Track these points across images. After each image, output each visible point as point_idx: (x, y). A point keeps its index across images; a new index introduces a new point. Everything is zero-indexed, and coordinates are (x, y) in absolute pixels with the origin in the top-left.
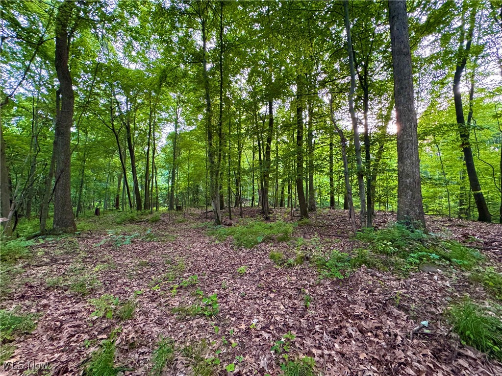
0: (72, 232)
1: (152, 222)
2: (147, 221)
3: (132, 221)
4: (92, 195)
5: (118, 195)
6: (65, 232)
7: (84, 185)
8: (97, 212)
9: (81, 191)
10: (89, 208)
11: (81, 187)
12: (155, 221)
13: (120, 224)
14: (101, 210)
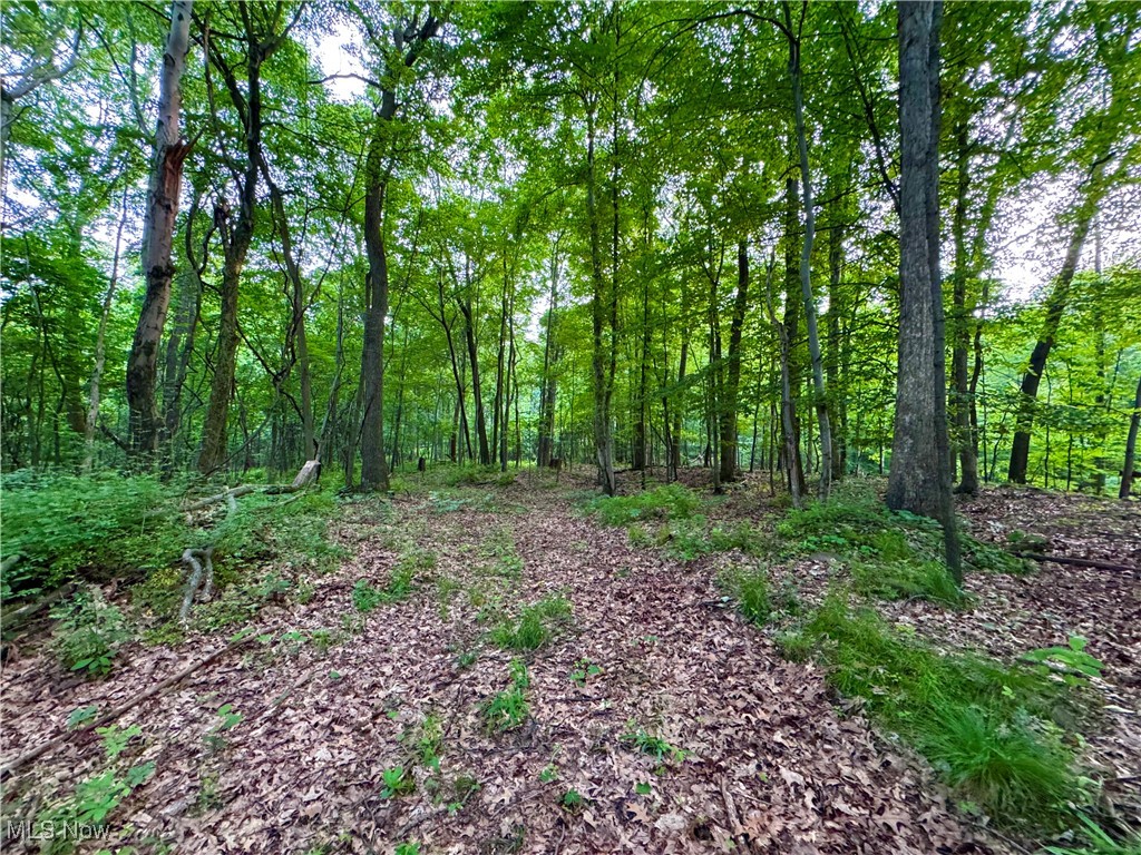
0: (384, 490)
1: (502, 485)
2: (494, 483)
3: (471, 481)
4: (414, 435)
5: (454, 436)
6: (375, 489)
7: (402, 418)
8: (421, 466)
9: (398, 427)
10: (410, 458)
11: (398, 420)
12: (506, 484)
13: (451, 485)
14: (428, 462)
